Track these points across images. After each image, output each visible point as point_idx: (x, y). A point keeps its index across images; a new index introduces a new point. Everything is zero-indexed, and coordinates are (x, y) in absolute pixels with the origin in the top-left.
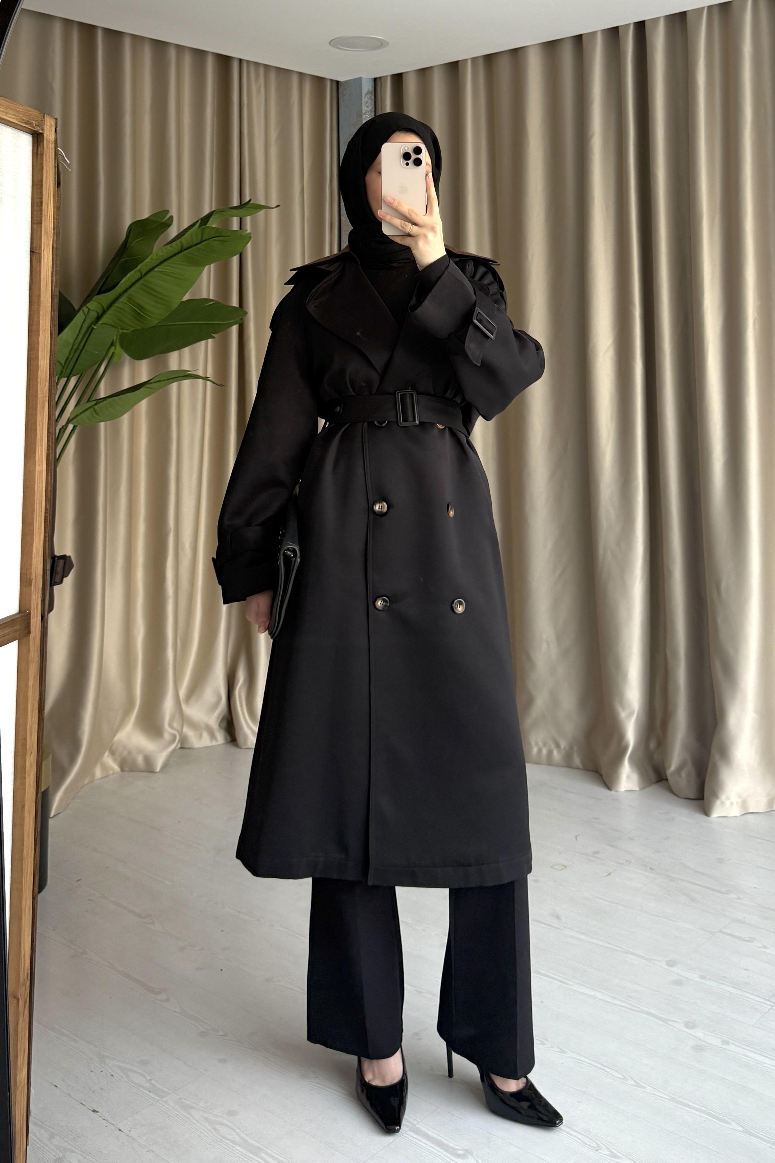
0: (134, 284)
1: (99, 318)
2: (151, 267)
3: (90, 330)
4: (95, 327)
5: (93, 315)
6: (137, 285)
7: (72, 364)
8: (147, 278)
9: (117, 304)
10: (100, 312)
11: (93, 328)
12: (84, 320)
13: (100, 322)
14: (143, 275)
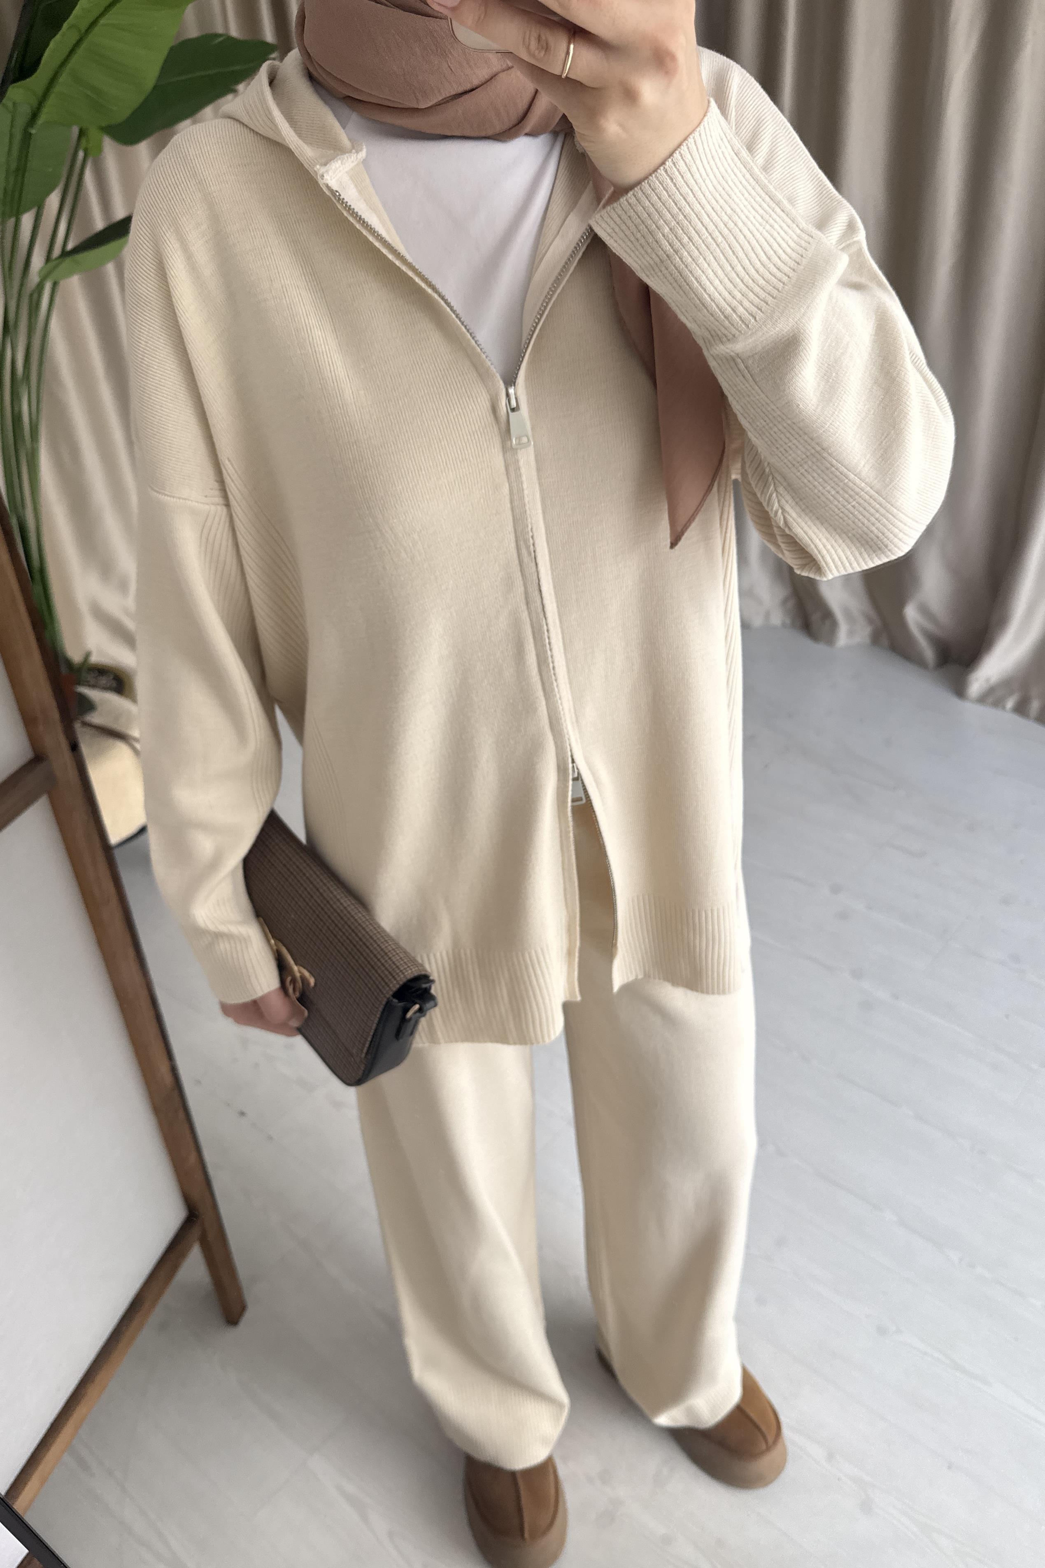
0: (72, 52)
1: (34, 116)
2: (91, 19)
3: (27, 137)
4: (33, 131)
5: (25, 111)
6: (80, 51)
7: (17, 194)
8: (90, 38)
9: (57, 89)
10: (34, 102)
11: (31, 134)
12: (12, 122)
13: (41, 120)
14: (83, 31)
